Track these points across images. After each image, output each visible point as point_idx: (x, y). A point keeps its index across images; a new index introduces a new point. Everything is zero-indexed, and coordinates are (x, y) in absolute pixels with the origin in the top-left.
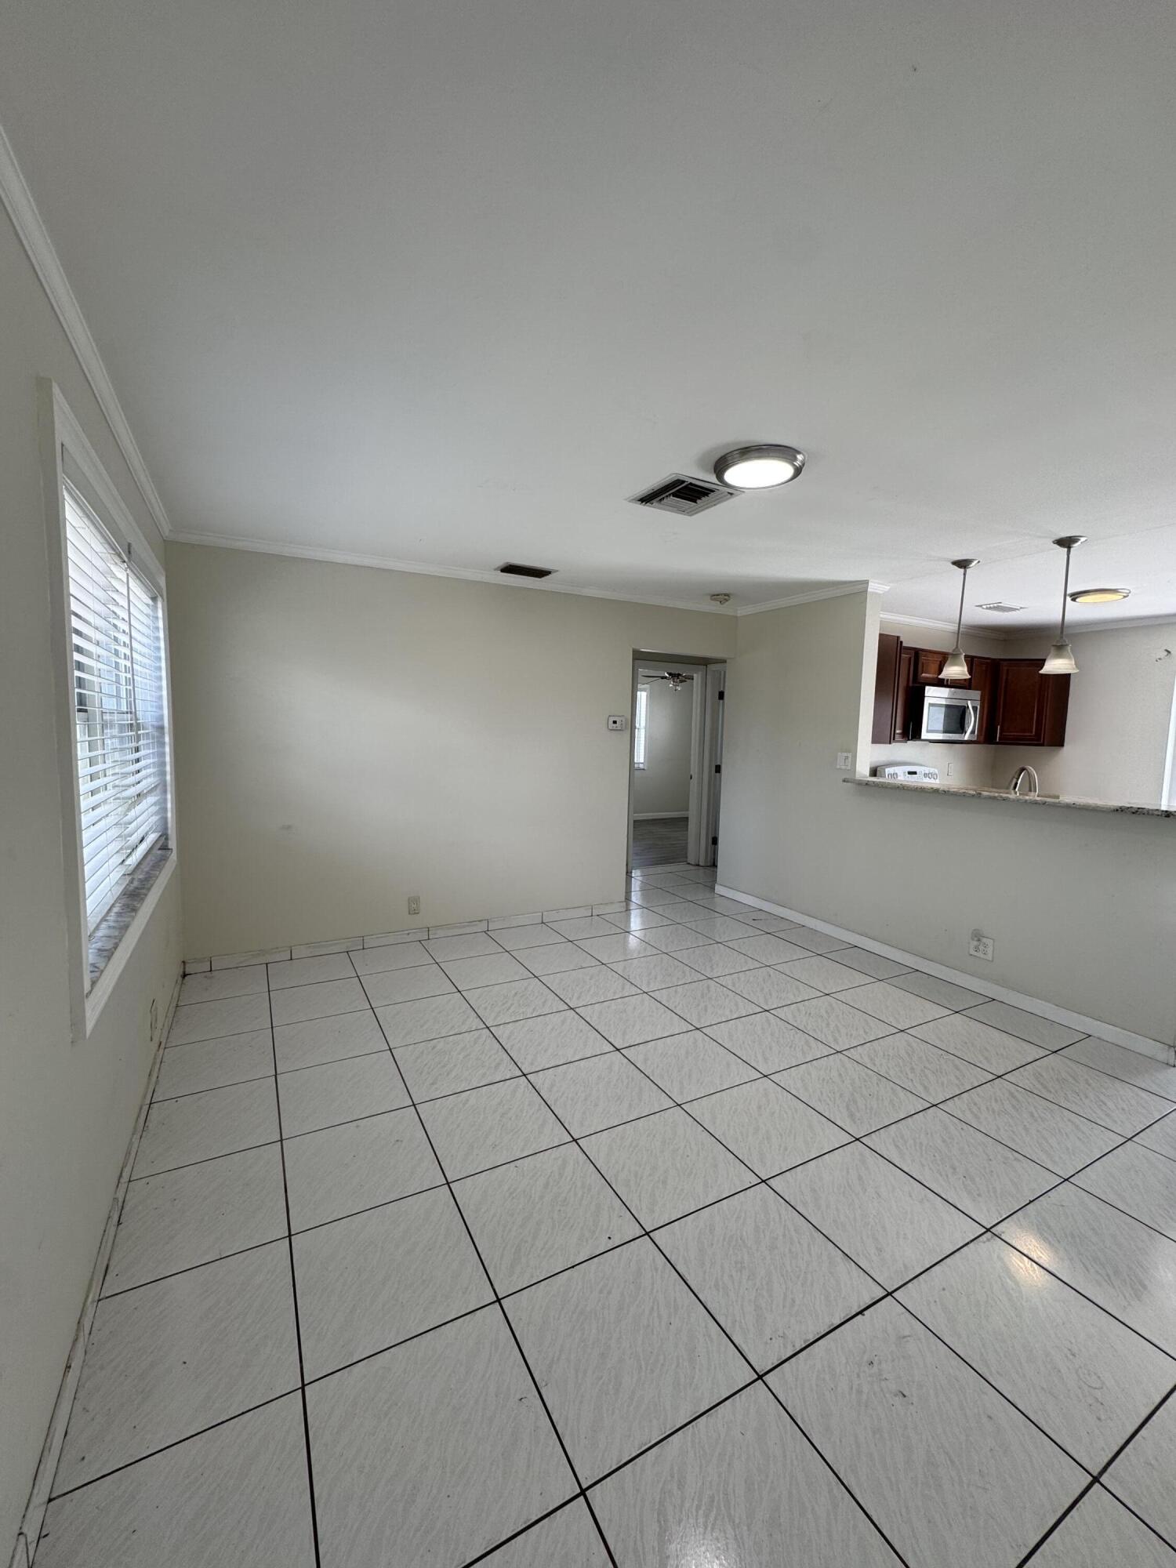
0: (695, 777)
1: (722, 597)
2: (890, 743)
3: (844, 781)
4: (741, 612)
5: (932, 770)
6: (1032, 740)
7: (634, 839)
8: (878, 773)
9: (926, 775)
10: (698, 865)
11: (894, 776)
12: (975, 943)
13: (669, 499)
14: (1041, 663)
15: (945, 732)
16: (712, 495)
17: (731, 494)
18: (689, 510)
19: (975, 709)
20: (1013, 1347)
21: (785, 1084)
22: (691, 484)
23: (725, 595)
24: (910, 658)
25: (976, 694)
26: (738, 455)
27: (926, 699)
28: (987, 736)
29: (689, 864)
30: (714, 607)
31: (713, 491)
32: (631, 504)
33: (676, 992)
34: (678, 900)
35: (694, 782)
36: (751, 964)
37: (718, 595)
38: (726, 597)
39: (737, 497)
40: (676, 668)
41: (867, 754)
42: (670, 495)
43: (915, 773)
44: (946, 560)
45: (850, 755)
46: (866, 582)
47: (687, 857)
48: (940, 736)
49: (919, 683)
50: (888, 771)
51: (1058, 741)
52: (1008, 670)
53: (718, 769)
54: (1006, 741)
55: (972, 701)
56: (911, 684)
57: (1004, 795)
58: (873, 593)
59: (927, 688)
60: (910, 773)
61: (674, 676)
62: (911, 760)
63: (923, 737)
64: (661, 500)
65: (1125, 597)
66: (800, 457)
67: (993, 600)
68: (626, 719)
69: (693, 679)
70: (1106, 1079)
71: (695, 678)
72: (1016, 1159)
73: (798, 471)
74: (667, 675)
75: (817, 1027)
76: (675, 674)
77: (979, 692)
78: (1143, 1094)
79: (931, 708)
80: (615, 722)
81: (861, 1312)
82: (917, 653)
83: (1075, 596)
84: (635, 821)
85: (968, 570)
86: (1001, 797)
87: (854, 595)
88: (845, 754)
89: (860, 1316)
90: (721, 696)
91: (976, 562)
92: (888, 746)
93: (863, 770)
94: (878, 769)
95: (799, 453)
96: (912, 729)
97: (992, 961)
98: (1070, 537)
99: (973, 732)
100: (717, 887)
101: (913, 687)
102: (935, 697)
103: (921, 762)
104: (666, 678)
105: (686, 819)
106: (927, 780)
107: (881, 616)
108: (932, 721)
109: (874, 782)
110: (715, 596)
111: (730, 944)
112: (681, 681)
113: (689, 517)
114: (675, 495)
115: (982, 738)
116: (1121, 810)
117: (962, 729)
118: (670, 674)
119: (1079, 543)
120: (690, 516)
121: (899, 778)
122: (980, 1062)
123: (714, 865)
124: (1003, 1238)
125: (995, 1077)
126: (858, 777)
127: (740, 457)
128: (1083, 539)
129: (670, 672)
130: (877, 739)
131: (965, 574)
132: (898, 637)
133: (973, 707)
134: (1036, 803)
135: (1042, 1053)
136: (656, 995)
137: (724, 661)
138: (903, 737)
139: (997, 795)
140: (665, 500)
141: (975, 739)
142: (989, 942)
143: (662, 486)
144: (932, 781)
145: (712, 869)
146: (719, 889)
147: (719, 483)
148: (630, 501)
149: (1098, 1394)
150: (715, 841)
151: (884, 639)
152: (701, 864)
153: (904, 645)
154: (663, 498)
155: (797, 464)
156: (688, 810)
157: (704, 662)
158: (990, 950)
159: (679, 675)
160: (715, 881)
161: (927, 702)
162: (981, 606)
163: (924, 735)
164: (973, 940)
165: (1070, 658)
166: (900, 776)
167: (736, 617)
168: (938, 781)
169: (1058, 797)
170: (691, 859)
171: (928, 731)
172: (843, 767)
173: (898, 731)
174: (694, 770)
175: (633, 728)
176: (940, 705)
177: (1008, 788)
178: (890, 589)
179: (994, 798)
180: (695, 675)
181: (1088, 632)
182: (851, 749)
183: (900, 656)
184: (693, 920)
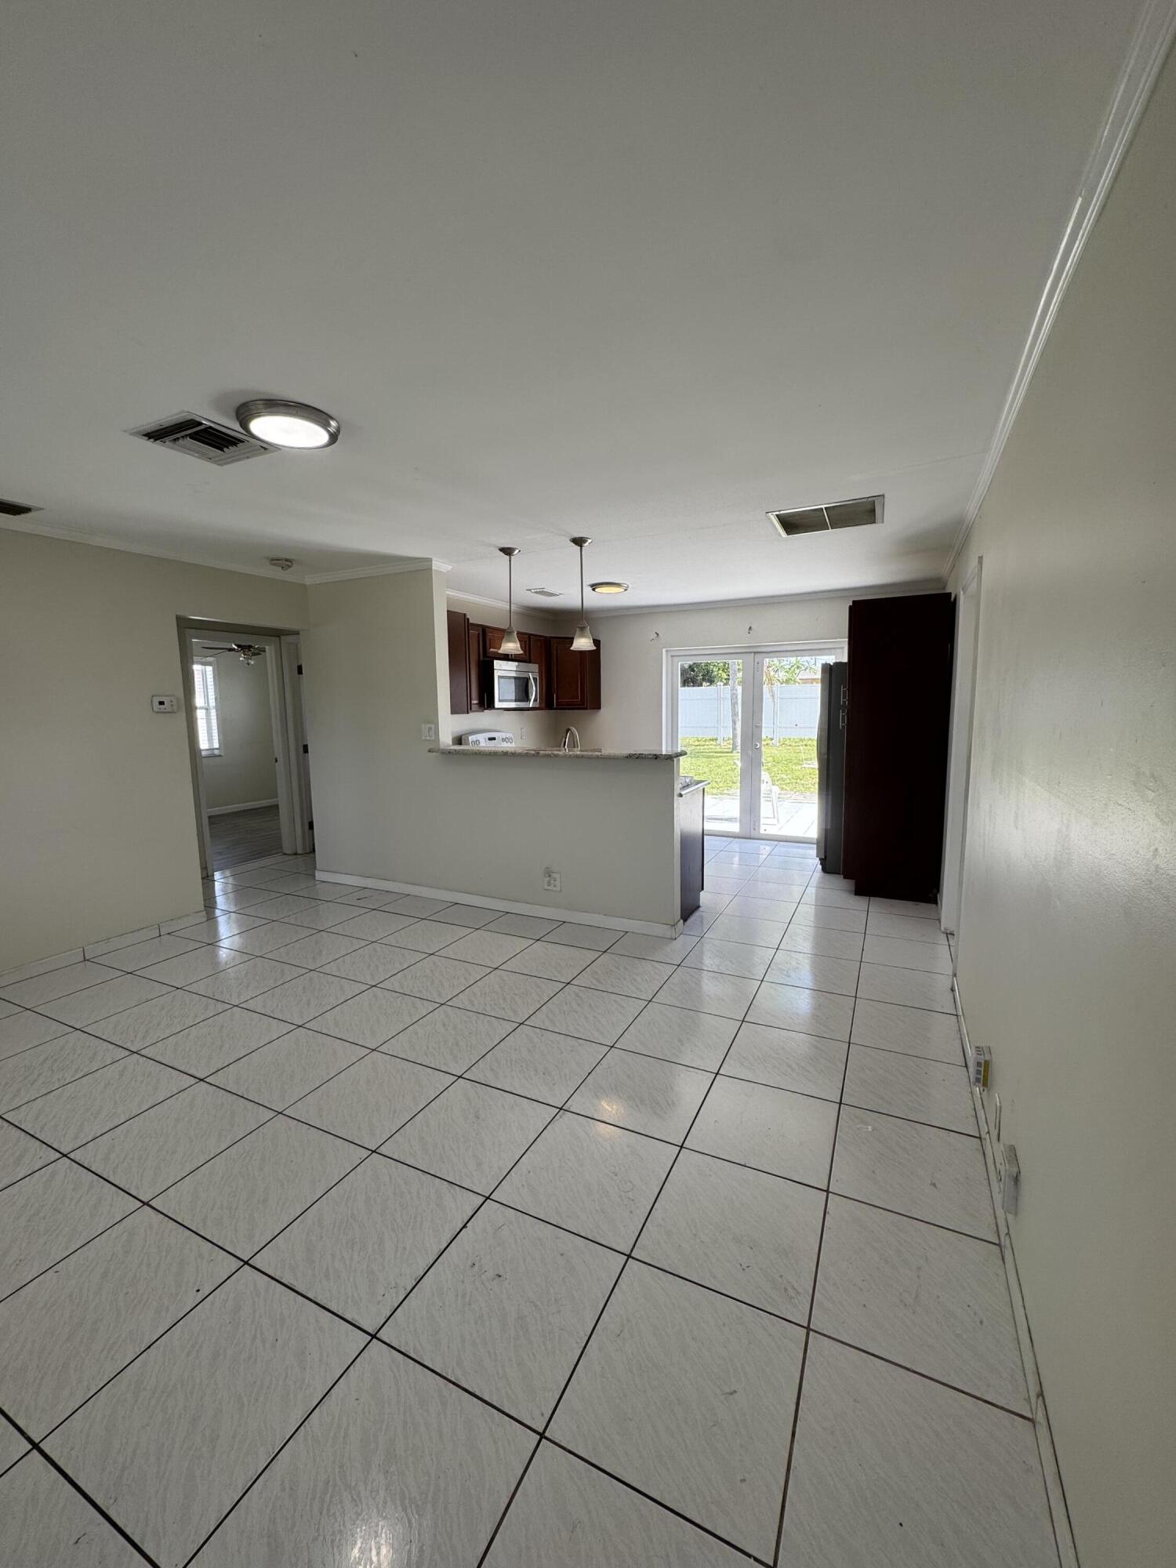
0: (281, 759)
1: (284, 562)
2: (468, 713)
3: (429, 751)
4: (308, 580)
5: (508, 735)
6: (579, 705)
7: (211, 837)
8: (463, 742)
9: (503, 740)
10: (296, 854)
11: (477, 742)
12: (547, 879)
13: (185, 440)
14: (571, 640)
15: (516, 701)
16: (240, 445)
17: (265, 449)
18: (217, 459)
19: (535, 679)
20: (578, 1192)
21: (393, 1051)
22: (210, 427)
23: (287, 560)
24: (479, 634)
25: (535, 667)
26: (261, 406)
27: (495, 671)
28: (547, 702)
29: (285, 854)
30: (276, 573)
31: (242, 442)
32: (132, 437)
33: (273, 996)
34: (273, 895)
35: (280, 767)
36: (357, 944)
37: (277, 560)
38: (289, 564)
39: (272, 454)
40: (246, 640)
41: (449, 725)
42: (186, 435)
43: (494, 739)
44: (495, 546)
45: (433, 726)
46: (430, 560)
47: (282, 848)
48: (513, 705)
49: (489, 657)
50: (471, 738)
51: (597, 706)
52: (557, 647)
53: (306, 749)
54: (563, 706)
55: (532, 672)
56: (481, 658)
57: (556, 753)
58: (435, 570)
59: (495, 662)
60: (490, 739)
61: (243, 648)
62: (488, 727)
63: (496, 706)
64: (175, 440)
65: (626, 590)
66: (333, 423)
67: (538, 585)
68: (178, 700)
69: (264, 651)
70: (636, 961)
71: (267, 650)
72: (580, 1045)
73: (333, 438)
74: (236, 648)
75: (423, 987)
76: (245, 646)
77: (537, 666)
78: (657, 965)
79: (501, 680)
80: (162, 703)
81: (465, 1226)
82: (484, 630)
83: (594, 587)
84: (210, 817)
85: (512, 557)
86: (554, 754)
87: (418, 572)
88: (428, 726)
89: (464, 1230)
90: (300, 670)
91: (517, 551)
92: (465, 715)
93: (446, 739)
94: (463, 737)
95: (332, 419)
96: (486, 700)
97: (561, 891)
98: (582, 538)
99: (535, 700)
100: (317, 874)
101: (484, 661)
102: (503, 669)
103: (498, 729)
104: (234, 650)
105: (276, 807)
106: (505, 745)
107: (448, 592)
108: (504, 692)
109: (455, 750)
110: (275, 561)
111: (333, 930)
112: (254, 654)
113: (219, 467)
114: (193, 436)
115: (543, 705)
116: (630, 756)
117: (527, 698)
118: (238, 646)
119: (587, 544)
120: (221, 465)
121: (481, 745)
122: (555, 976)
123: (314, 850)
124: (571, 1110)
125: (564, 985)
126: (442, 747)
127: (266, 408)
128: (589, 541)
129: (238, 643)
130: (455, 710)
131: (510, 561)
132: (465, 615)
133: (534, 679)
134: (577, 757)
135: (597, 954)
136: (251, 1005)
137: (297, 633)
138: (480, 706)
139: (550, 752)
140: (181, 441)
141: (538, 706)
142: (557, 876)
143: (173, 423)
144: (509, 745)
145: (311, 855)
146: (319, 875)
147: (244, 432)
148: (131, 434)
149: (630, 1195)
150: (311, 825)
151: (451, 615)
152: (299, 852)
153: (471, 621)
154: (178, 438)
155: (332, 430)
156: (277, 797)
157: (277, 634)
158: (558, 883)
159: (250, 647)
160: (315, 868)
161: (497, 674)
162: (530, 590)
163: (497, 704)
164: (545, 876)
165: (589, 637)
166: (482, 742)
167: (304, 586)
168: (513, 745)
169: (600, 751)
170: (287, 847)
171: (500, 701)
172: (428, 738)
173: (475, 702)
174: (279, 752)
175: (190, 709)
176: (510, 678)
177: (560, 746)
178: (452, 569)
179: (549, 755)
180: (267, 647)
181: (608, 617)
182: (433, 720)
183: (468, 632)
184: (291, 913)
